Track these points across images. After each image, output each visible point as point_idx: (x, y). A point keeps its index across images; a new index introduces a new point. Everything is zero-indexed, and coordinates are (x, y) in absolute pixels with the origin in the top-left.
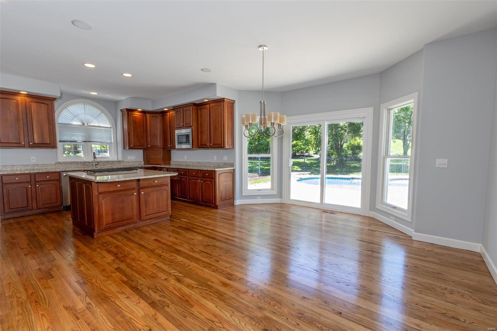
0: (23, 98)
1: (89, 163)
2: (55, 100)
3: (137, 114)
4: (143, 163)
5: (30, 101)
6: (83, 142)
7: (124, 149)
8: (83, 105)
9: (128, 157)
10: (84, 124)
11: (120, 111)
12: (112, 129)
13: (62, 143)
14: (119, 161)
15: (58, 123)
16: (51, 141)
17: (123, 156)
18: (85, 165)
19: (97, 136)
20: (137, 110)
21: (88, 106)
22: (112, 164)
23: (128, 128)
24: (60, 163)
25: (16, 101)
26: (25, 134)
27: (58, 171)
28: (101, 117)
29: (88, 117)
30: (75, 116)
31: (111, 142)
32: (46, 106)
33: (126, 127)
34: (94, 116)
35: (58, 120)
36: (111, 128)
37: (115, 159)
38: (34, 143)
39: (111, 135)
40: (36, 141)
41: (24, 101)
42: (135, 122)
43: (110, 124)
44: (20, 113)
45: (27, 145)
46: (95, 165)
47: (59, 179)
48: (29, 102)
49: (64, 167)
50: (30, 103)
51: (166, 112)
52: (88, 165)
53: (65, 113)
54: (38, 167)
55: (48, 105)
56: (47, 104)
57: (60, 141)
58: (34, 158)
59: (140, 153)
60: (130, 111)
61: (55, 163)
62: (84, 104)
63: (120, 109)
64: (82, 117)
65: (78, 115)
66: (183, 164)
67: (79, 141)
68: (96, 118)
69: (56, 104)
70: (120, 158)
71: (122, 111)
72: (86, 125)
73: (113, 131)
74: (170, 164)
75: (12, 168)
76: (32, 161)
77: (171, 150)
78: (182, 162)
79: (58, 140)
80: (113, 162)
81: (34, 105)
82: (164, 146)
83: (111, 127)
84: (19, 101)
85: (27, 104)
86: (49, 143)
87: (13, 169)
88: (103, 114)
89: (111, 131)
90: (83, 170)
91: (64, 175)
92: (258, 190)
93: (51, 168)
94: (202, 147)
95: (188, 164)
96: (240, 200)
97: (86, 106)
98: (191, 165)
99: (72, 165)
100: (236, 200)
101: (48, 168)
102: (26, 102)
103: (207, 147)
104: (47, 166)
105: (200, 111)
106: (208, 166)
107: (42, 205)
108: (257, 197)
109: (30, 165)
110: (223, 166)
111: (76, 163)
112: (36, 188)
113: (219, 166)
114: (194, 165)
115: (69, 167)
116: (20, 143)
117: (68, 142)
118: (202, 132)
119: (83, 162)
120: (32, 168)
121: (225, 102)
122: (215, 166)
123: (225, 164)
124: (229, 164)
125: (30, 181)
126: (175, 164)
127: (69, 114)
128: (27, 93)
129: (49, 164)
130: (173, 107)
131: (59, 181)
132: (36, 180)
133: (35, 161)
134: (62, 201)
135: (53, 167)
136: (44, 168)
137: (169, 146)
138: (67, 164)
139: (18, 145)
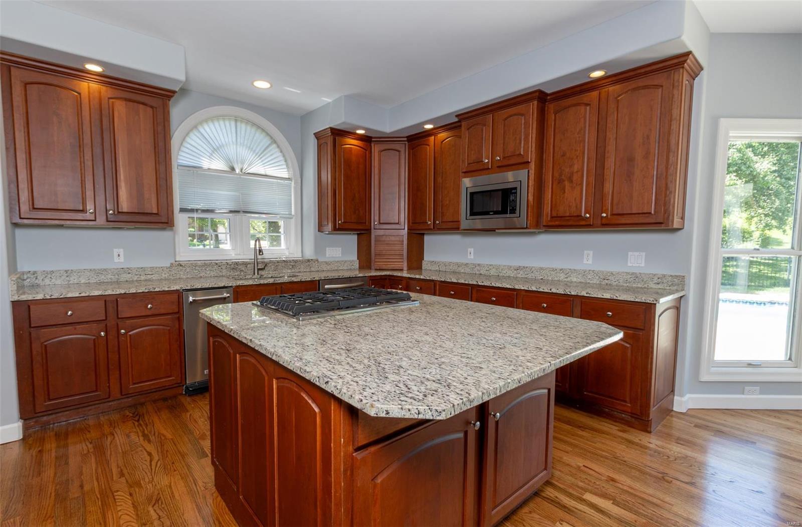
0: (94, 86)
1: (245, 264)
2: (172, 96)
3: (351, 143)
4: (358, 265)
5: (110, 96)
6: (231, 212)
7: (319, 231)
8: (233, 123)
9: (327, 248)
10: (233, 169)
11: (314, 136)
12: (293, 183)
13: (185, 216)
14: (309, 261)
15: (178, 166)
16: (160, 209)
17: (319, 248)
18: (236, 269)
19: (261, 198)
20: (355, 134)
21: (243, 126)
23: (334, 178)
24: (181, 266)
25: (76, 94)
26: (97, 186)
27: (175, 289)
28: (270, 154)
29: (243, 152)
30: (216, 150)
31: (291, 215)
32: (149, 110)
33: (327, 177)
34: (257, 152)
35: (177, 159)
36: (289, 179)
37: (297, 255)
38: (119, 212)
39: (291, 196)
40: (125, 206)
41: (97, 94)
42: (348, 163)
43: (288, 171)
44: (84, 128)
45: (101, 220)
46: (259, 270)
47: (177, 310)
48: (109, 98)
49: (188, 276)
50: (111, 100)
51: (428, 133)
52: (243, 269)
53: (194, 140)
54: (131, 276)
55: (155, 109)
56: (152, 107)
57: (183, 210)
58: (121, 251)
59: (351, 240)
60: (338, 133)
61: (169, 265)
63: (314, 132)
64: (231, 151)
65: (222, 146)
66: (462, 271)
67: (220, 209)
68: (261, 154)
69: (176, 111)
70: (309, 253)
71: (318, 136)
72: (238, 171)
73: (295, 188)
74: (421, 268)
75: (68, 279)
76: (116, 260)
77: (423, 234)
78: (459, 265)
79: (177, 206)
80: (296, 261)
81: (120, 108)
82: (412, 223)
83: (290, 177)
84: (82, 94)
85: (105, 102)
86: (155, 211)
87: (69, 281)
88: (274, 146)
89: (289, 186)
90: (234, 285)
91: (191, 299)
92: (750, 365)
93: (159, 278)
94: (557, 223)
95: (482, 272)
96: (690, 393)
97: (239, 124)
98: (492, 274)
99: (207, 269)
100: (682, 395)
101: (154, 278)
102: (100, 99)
103: (583, 223)
104: (150, 273)
105: (557, 115)
106: (556, 279)
107: (134, 384)
108: (747, 388)
109: (110, 270)
110: (625, 285)
111: (217, 264)
112: (118, 337)
113: (606, 281)
114: (501, 275)
115: (202, 275)
116: (83, 211)
117: (199, 211)
118: (563, 177)
119: (232, 263)
120: (114, 278)
121: (683, 67)
122: (591, 282)
123: (636, 276)
124: (656, 278)
125: (104, 318)
126: (437, 268)
127: (202, 144)
128: (104, 71)
129: (156, 268)
130: (457, 116)
131: (178, 315)
132: (119, 316)
133: (122, 259)
134: (184, 371)
135: (164, 275)
136: (143, 278)
137: (429, 223)
138: (197, 268)
139: (80, 216)
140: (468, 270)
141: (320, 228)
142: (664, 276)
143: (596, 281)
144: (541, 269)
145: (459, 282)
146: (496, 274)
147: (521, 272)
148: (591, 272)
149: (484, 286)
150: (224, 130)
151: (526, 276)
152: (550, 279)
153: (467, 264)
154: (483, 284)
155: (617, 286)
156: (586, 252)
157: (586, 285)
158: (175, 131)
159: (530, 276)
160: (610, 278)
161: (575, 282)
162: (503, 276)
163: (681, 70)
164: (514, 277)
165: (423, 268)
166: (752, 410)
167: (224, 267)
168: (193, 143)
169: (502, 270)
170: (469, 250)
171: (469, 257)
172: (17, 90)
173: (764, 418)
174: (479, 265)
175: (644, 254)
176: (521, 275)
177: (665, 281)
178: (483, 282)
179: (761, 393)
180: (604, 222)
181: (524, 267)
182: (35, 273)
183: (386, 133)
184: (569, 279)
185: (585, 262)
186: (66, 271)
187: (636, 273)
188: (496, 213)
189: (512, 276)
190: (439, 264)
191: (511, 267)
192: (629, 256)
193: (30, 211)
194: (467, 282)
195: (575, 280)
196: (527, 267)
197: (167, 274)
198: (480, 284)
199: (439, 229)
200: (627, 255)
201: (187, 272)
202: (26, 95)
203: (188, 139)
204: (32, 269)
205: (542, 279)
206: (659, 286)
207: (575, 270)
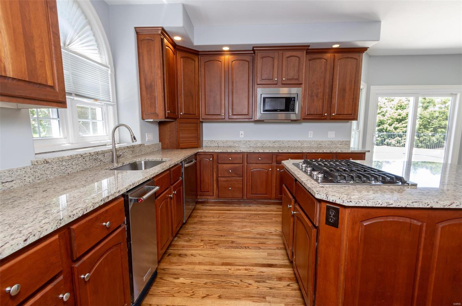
1: (106, 153)
4: (161, 147)
7: (142, 119)
14: (140, 145)
93: (22, 184)
94: (310, 117)
98: (258, 146)
99: (74, 163)
101: (15, 186)
103: (323, 118)
106: (296, 146)
110: (328, 146)
113: (320, 145)
115: (69, 171)
118: (313, 94)
122: (313, 146)
123: (332, 142)
124: (340, 142)
126: (217, 145)
135: (28, 180)
142: (343, 141)
143: (315, 146)
144: (288, 141)
145: (265, 151)
146: (261, 146)
147: (277, 144)
148: (313, 141)
151: (280, 146)
152: (293, 146)
155: (324, 147)
156: (310, 132)
157: (311, 147)
159: (282, 145)
160: (322, 144)
161: (306, 147)
162: (266, 147)
164: (272, 147)
165: (204, 145)
167: (87, 159)
169: (265, 143)
170: (241, 132)
171: (240, 137)
174: (249, 141)
175: (334, 132)
176: (277, 145)
177: (343, 143)
180: (333, 117)
181: (278, 141)
184: (303, 145)
185: (309, 136)
187: (332, 141)
188: (281, 111)
190: (217, 142)
191: (270, 141)
192: (329, 133)
195: (306, 146)
196: (280, 141)
197: (33, 177)
200: (328, 132)
201: (55, 171)
205: (289, 147)
206: (341, 146)
207: (306, 141)
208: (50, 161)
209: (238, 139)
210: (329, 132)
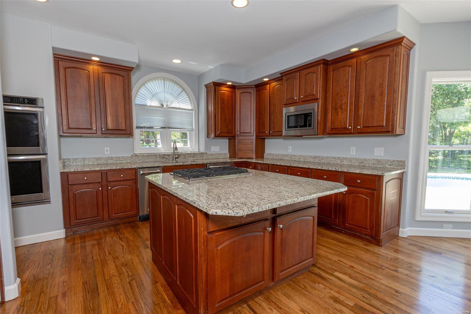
0: (96, 67)
1: (169, 155)
2: (132, 70)
3: (225, 90)
4: (229, 156)
5: (102, 72)
6: (162, 128)
7: (207, 137)
8: (162, 81)
9: (212, 147)
10: (163, 105)
11: (204, 86)
12: (194, 112)
13: (139, 130)
14: (202, 153)
15: (135, 105)
16: (126, 128)
17: (207, 146)
18: (164, 158)
19: (177, 120)
20: (226, 84)
21: (168, 82)
22: (193, 156)
23: (215, 109)
24: (137, 156)
25: (87, 72)
26: (97, 117)
27: (134, 167)
28: (182, 96)
29: (168, 96)
30: (154, 96)
31: (193, 129)
32: (121, 78)
33: (211, 108)
34: (175, 95)
35: (135, 101)
36: (192, 110)
37: (196, 150)
38: (107, 129)
39: (193, 119)
40: (110, 126)
41: (97, 71)
42: (223, 100)
43: (191, 105)
44: (91, 88)
45: (99, 133)
46: (175, 158)
47: (135, 178)
48: (102, 73)
49: (140, 161)
50: (103, 74)
51: (266, 83)
53: (143, 91)
54: (112, 161)
55: (124, 77)
56: (122, 76)
57: (137, 127)
58: (108, 149)
59: (225, 142)
60: (217, 85)
61: (130, 156)
62: (164, 80)
63: (205, 84)
64: (162, 96)
65: (157, 94)
66: (286, 159)
67: (155, 127)
68: (177, 97)
69: (134, 77)
70: (202, 150)
71: (207, 86)
72: (165, 106)
73: (195, 114)
74: (264, 158)
75: (83, 162)
76: (106, 153)
77: (265, 139)
78: (283, 156)
79: (135, 126)
80: (195, 154)
81: (108, 77)
82: (258, 133)
83: (192, 108)
84: (90, 72)
85: (100, 75)
86: (124, 128)
87: (84, 163)
88: (184, 92)
89: (192, 114)
90: (163, 165)
91: (141, 172)
92: (447, 212)
93: (126, 162)
94: (334, 132)
95: (296, 159)
96: (409, 227)
97: (165, 82)
98: (301, 160)
99: (150, 158)
100: (404, 228)
101: (124, 162)
102: (98, 73)
103: (348, 132)
104: (122, 160)
105: (334, 72)
106: (335, 163)
107: (115, 214)
108: (444, 225)
109: (103, 158)
110: (373, 166)
111: (154, 155)
112: (107, 191)
113: (363, 164)
114: (306, 161)
115: (147, 161)
116: (91, 129)
117: (146, 128)
118: (337, 107)
119: (162, 154)
120: (105, 162)
121: (401, 45)
122: (354, 164)
123: (378, 161)
124: (389, 162)
125: (101, 181)
126: (272, 158)
127: (147, 93)
128: (100, 60)
129: (125, 157)
130: (280, 74)
131: (135, 180)
132: (108, 181)
133: (109, 153)
134: (138, 209)
135: (128, 161)
136: (118, 162)
137: (267, 132)
138: (145, 157)
139: (89, 131)
140: (288, 158)
141: (208, 136)
142: (394, 161)
143: (357, 164)
144: (328, 157)
145: (281, 164)
146: (303, 160)
147: (317, 159)
148: (354, 159)
149: (294, 166)
150: (158, 85)
151: (320, 161)
152: (332, 163)
153: (288, 155)
154: (293, 166)
155: (368, 167)
156: (352, 148)
157: (351, 166)
158: (133, 87)
159: (321, 161)
160: (364, 162)
161: (346, 165)
162: (307, 162)
163: (400, 47)
164: (313, 162)
165: (264, 157)
166: (447, 238)
167: (158, 157)
168: (143, 93)
169: (306, 158)
170: (289, 147)
171: (289, 151)
172: (62, 71)
173: (453, 242)
174: (294, 155)
175: (383, 149)
176: (317, 161)
177: (394, 164)
178: (293, 165)
179: (453, 228)
181: (318, 157)
182: (69, 159)
183: (243, 84)
184: (342, 163)
185: (351, 153)
186: (83, 159)
187: (379, 159)
188: (301, 127)
189: (312, 161)
190: (273, 155)
191: (311, 156)
192: (375, 150)
193: (67, 129)
194: (285, 165)
195: (346, 163)
196: (320, 157)
197: (130, 160)
198: (292, 166)
199: (272, 136)
201: (140, 159)
202: (65, 73)
203: (140, 91)
204: (68, 158)
205: (328, 163)
206: (391, 167)
207: (346, 158)
208: (138, 155)
209: (287, 154)
210: (375, 148)
